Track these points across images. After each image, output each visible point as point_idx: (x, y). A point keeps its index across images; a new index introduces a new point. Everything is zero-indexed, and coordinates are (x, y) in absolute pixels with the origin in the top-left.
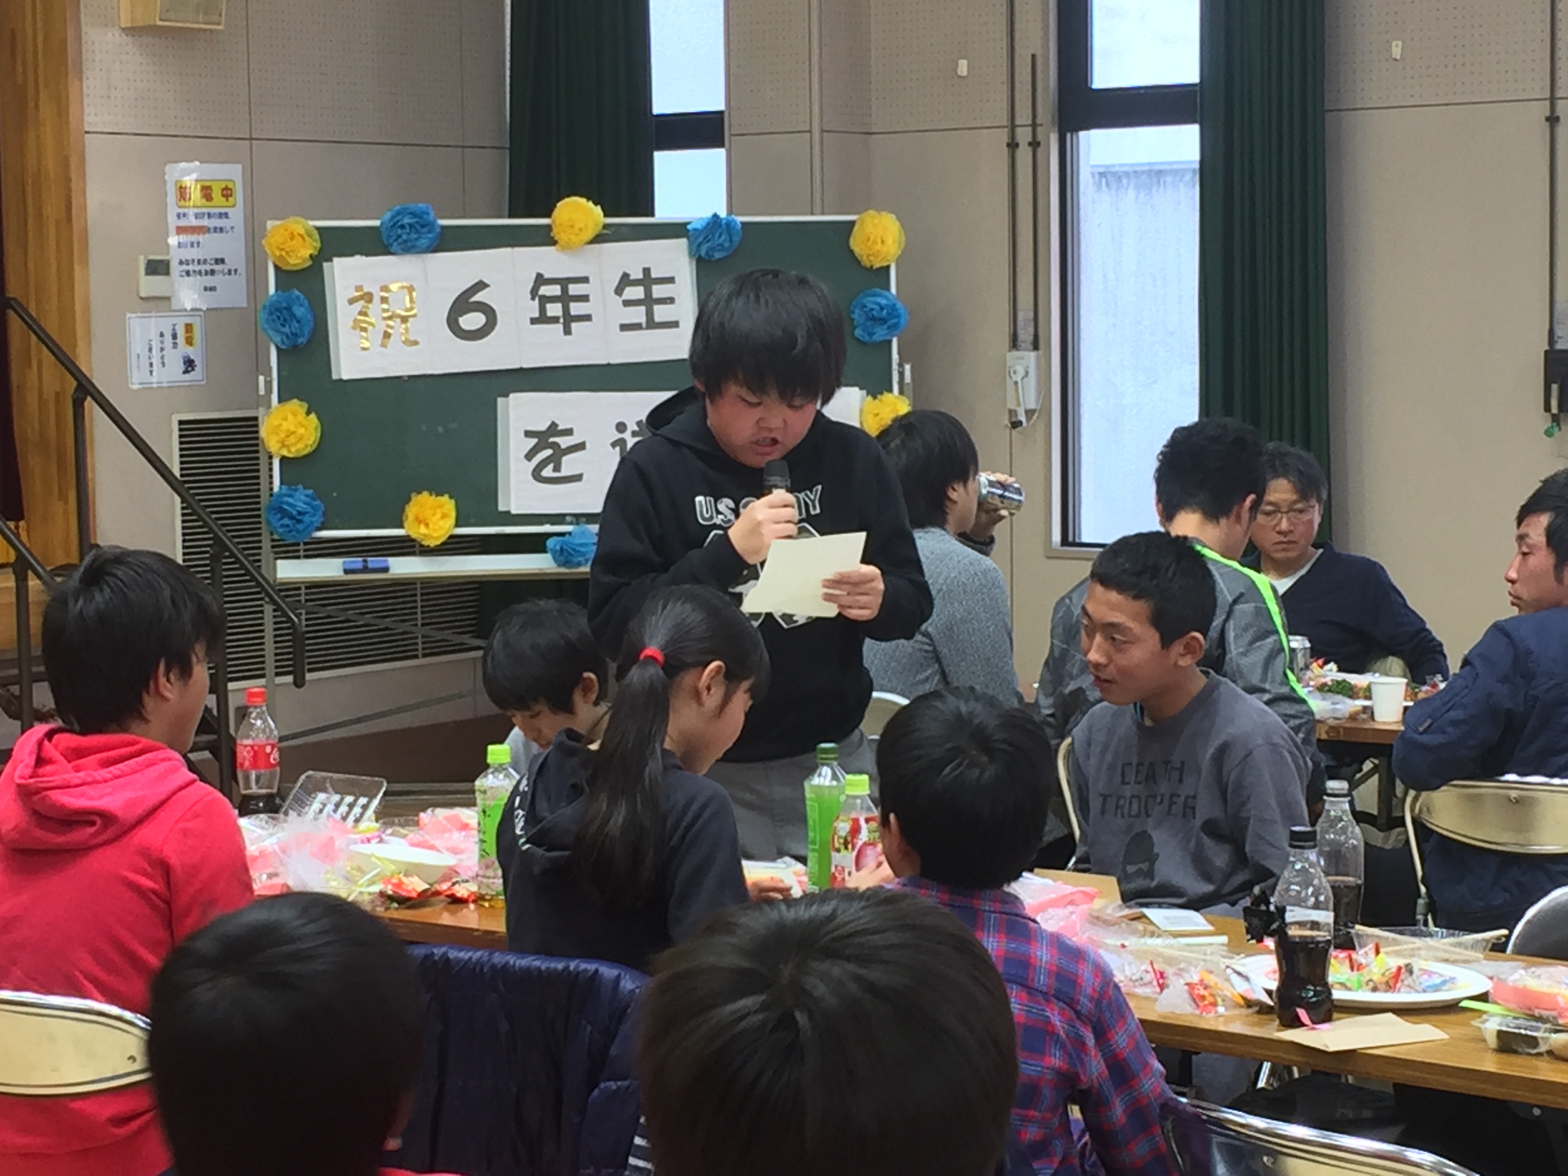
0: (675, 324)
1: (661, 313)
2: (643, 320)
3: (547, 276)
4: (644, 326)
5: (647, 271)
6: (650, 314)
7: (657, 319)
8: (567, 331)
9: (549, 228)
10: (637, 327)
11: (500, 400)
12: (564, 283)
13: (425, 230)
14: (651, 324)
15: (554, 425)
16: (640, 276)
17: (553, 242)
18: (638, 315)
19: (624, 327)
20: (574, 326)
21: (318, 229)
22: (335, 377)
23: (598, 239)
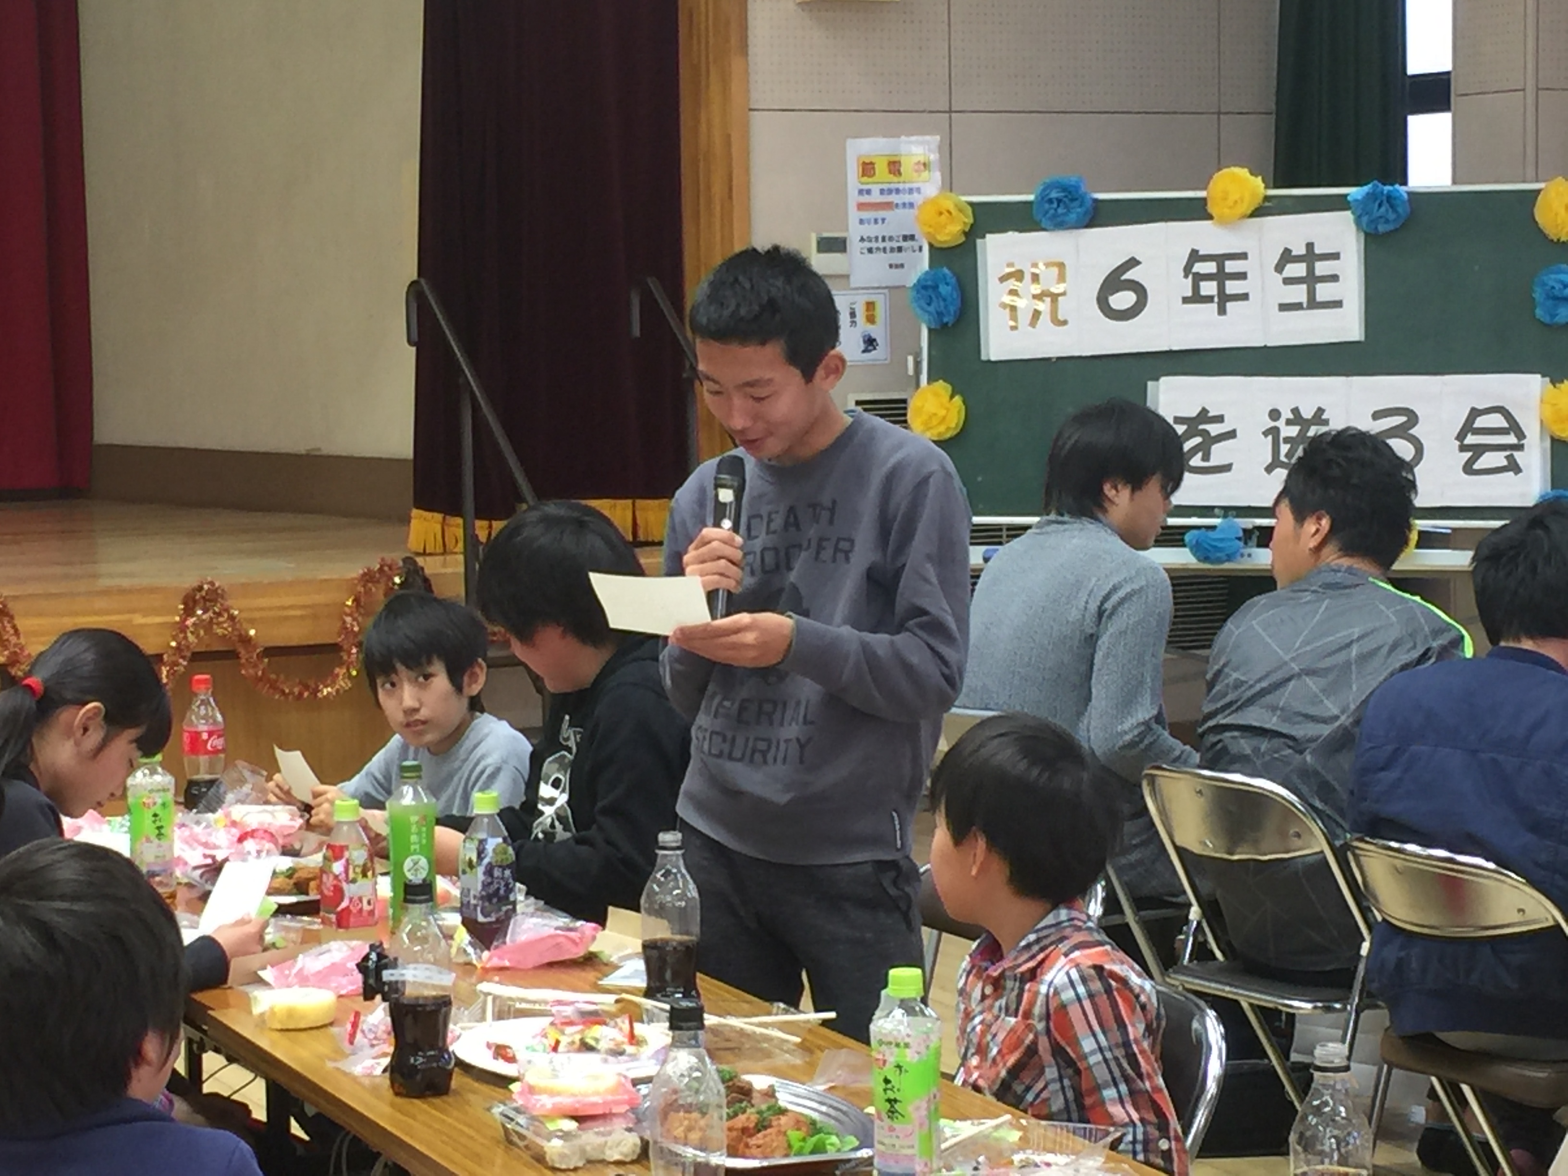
0: (1338, 304)
1: (1324, 291)
2: (1303, 299)
3: (1202, 253)
4: (1305, 305)
5: (1310, 246)
6: (1311, 293)
7: (1319, 298)
8: (1222, 311)
9: (1204, 200)
10: (1297, 306)
11: (1150, 384)
12: (1220, 259)
13: (1076, 203)
14: (1313, 304)
15: (1204, 411)
16: (1302, 251)
17: (1210, 217)
18: (1299, 294)
19: (1284, 307)
20: (1229, 305)
21: (972, 204)
22: (984, 357)
23: (1259, 212)
